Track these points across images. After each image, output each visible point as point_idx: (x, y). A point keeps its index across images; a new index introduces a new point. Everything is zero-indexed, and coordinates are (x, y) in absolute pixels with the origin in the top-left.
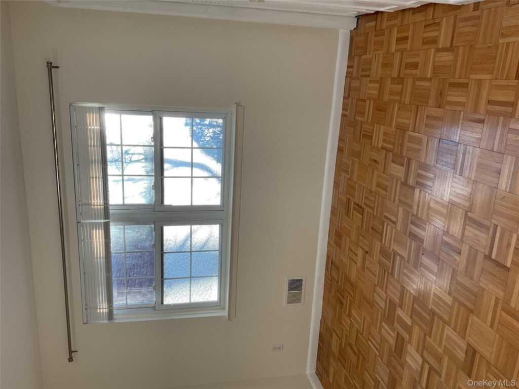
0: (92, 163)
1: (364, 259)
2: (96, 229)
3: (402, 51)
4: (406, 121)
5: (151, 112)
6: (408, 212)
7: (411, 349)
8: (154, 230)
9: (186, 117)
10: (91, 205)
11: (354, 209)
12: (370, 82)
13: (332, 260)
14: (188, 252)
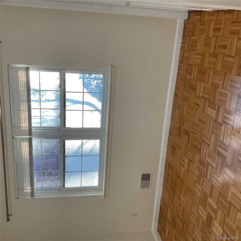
0: (22, 102)
1: (189, 165)
2: (24, 142)
3: (217, 37)
4: (217, 82)
5: (58, 70)
6: (217, 139)
7: (216, 224)
8: (60, 143)
9: (80, 73)
10: (21, 127)
11: (184, 133)
12: (196, 54)
13: (169, 163)
14: (80, 156)
